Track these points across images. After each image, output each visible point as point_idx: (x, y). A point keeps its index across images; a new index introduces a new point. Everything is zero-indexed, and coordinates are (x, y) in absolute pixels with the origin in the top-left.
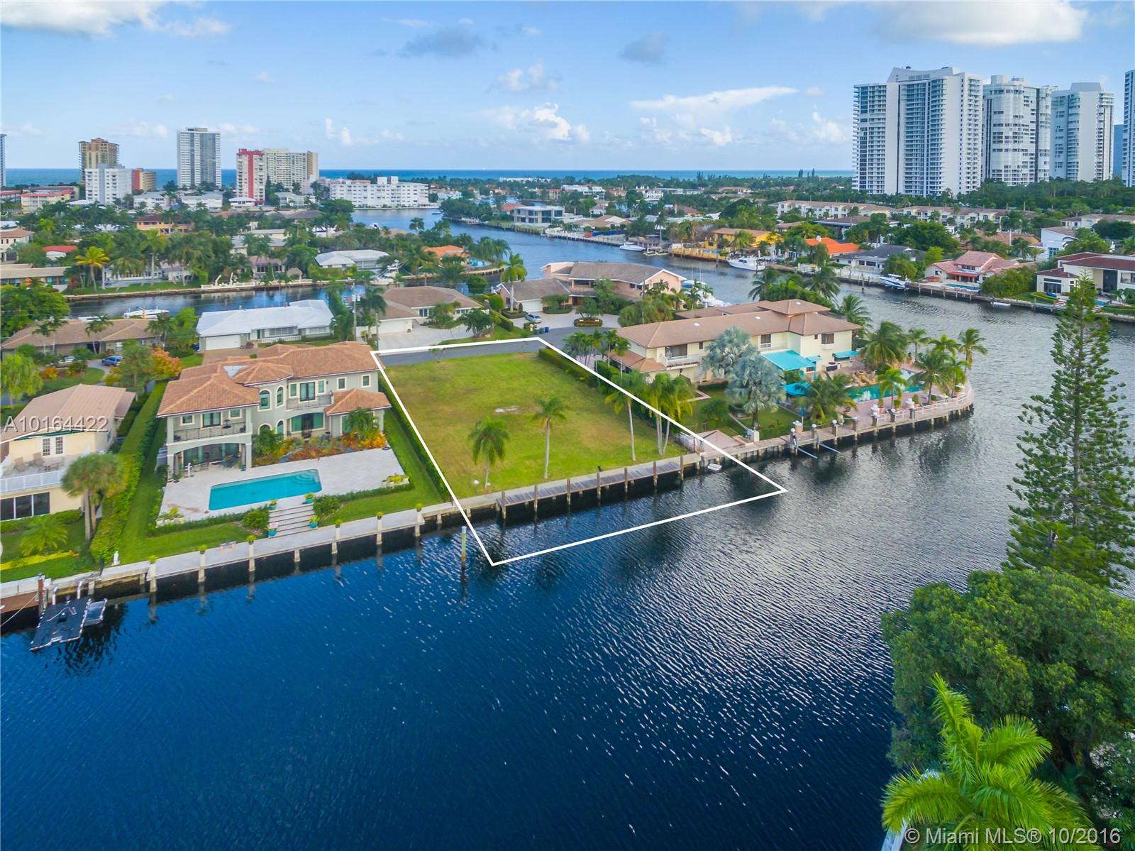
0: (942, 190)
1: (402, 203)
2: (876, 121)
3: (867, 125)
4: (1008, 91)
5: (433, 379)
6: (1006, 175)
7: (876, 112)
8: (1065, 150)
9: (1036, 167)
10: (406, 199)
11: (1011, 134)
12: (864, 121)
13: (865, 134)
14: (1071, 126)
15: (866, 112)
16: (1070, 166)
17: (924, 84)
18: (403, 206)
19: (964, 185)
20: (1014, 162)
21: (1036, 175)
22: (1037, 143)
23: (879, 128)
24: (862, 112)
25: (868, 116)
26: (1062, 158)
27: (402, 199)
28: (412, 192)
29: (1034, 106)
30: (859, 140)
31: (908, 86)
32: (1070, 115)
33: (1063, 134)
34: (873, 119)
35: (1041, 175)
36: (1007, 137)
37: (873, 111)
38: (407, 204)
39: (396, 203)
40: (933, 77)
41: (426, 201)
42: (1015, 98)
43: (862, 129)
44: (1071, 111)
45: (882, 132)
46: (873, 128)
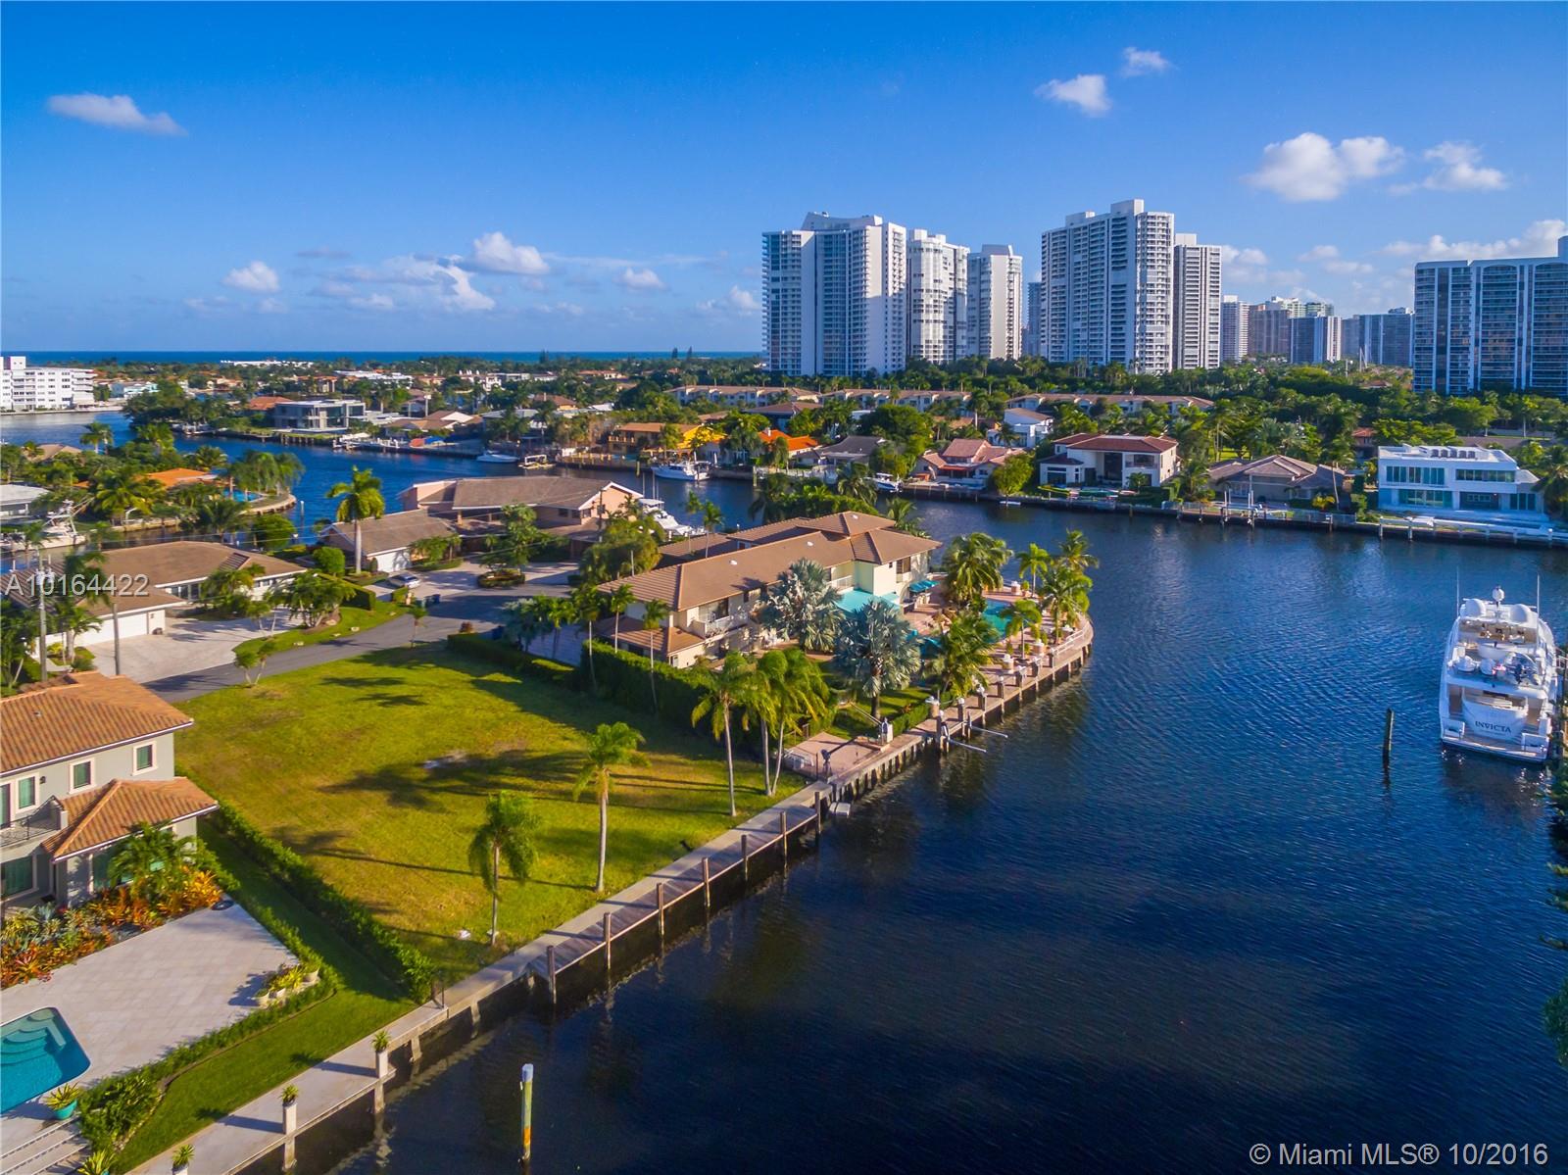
0: (867, 369)
1: (38, 404)
2: (790, 280)
3: (779, 285)
4: (928, 250)
5: (257, 723)
6: (927, 352)
7: (789, 269)
8: (977, 323)
9: (955, 342)
10: (47, 397)
11: (931, 302)
12: (776, 280)
13: (778, 297)
14: (983, 295)
15: (778, 268)
16: (983, 342)
17: (844, 236)
18: (41, 408)
19: (890, 363)
20: (934, 337)
21: (955, 351)
22: (955, 313)
23: (793, 290)
24: (773, 268)
25: (779, 274)
26: (975, 333)
27: (38, 397)
28: (59, 383)
29: (951, 269)
30: (770, 305)
31: (826, 236)
32: (982, 282)
33: (975, 304)
34: (786, 278)
35: (959, 352)
36: (928, 306)
37: (786, 267)
38: (48, 405)
39: (25, 404)
40: (854, 227)
41: (90, 399)
42: (934, 258)
43: (774, 291)
44: (983, 278)
45: (797, 295)
46: (786, 290)
